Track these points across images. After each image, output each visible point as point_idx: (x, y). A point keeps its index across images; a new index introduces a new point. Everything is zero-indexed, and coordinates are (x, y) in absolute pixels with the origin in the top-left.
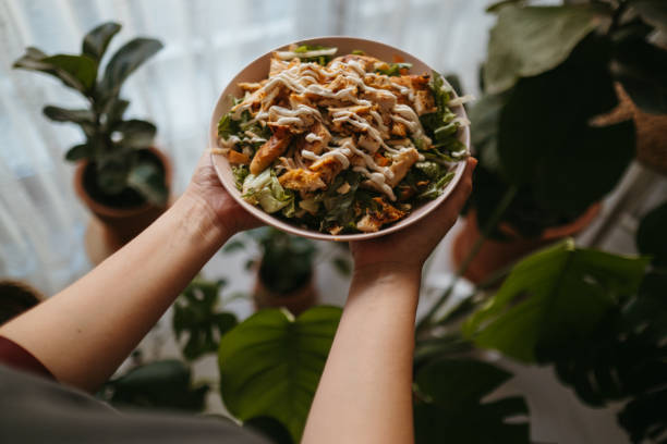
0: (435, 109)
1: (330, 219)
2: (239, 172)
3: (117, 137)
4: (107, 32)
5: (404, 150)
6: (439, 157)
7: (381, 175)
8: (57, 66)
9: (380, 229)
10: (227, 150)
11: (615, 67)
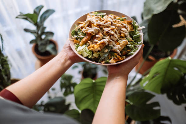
0: (133, 30)
1: (102, 59)
2: (77, 45)
3: (43, 37)
4: (40, 8)
5: (124, 41)
6: (134, 43)
7: (117, 48)
8: (27, 17)
9: (116, 62)
10: (74, 39)
11: (179, 11)
